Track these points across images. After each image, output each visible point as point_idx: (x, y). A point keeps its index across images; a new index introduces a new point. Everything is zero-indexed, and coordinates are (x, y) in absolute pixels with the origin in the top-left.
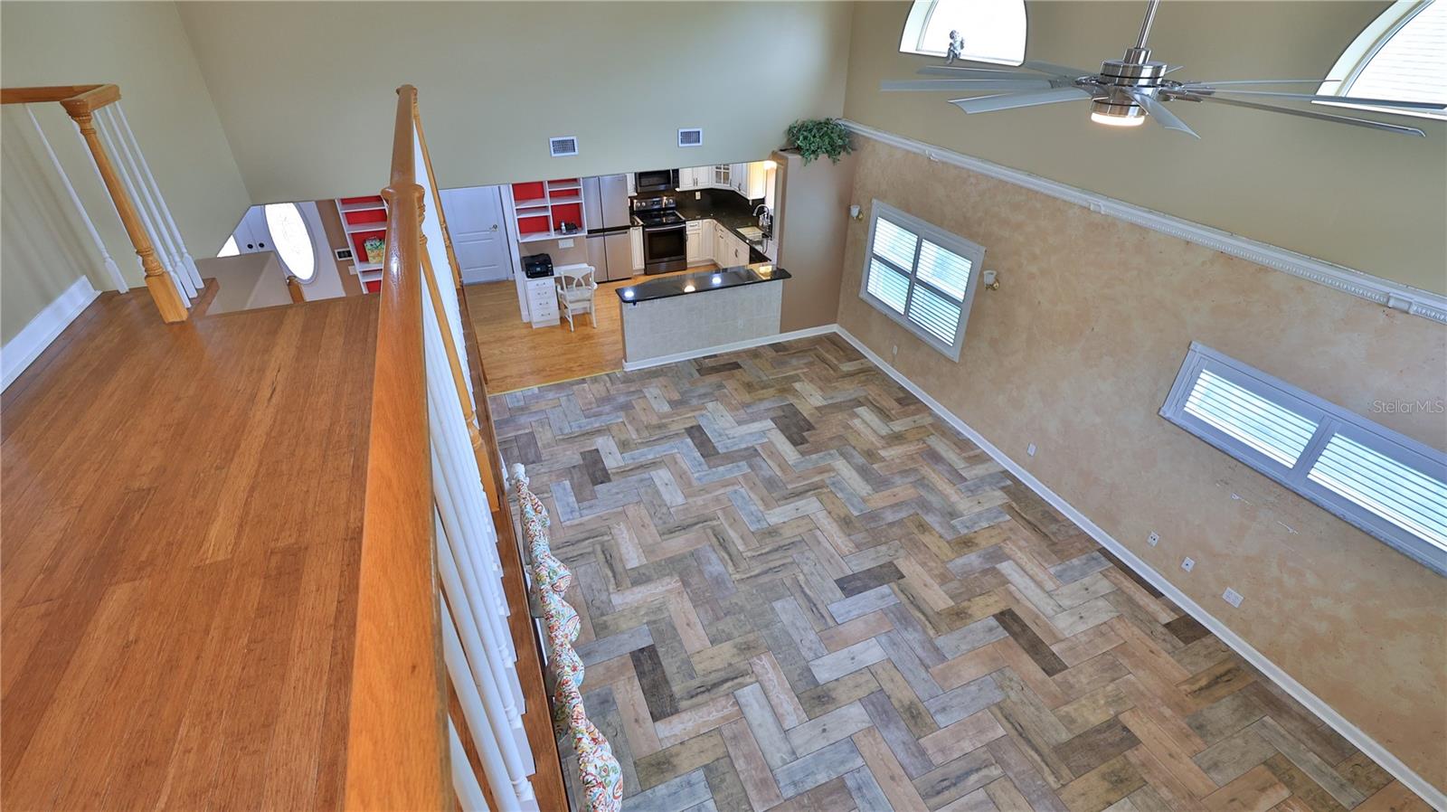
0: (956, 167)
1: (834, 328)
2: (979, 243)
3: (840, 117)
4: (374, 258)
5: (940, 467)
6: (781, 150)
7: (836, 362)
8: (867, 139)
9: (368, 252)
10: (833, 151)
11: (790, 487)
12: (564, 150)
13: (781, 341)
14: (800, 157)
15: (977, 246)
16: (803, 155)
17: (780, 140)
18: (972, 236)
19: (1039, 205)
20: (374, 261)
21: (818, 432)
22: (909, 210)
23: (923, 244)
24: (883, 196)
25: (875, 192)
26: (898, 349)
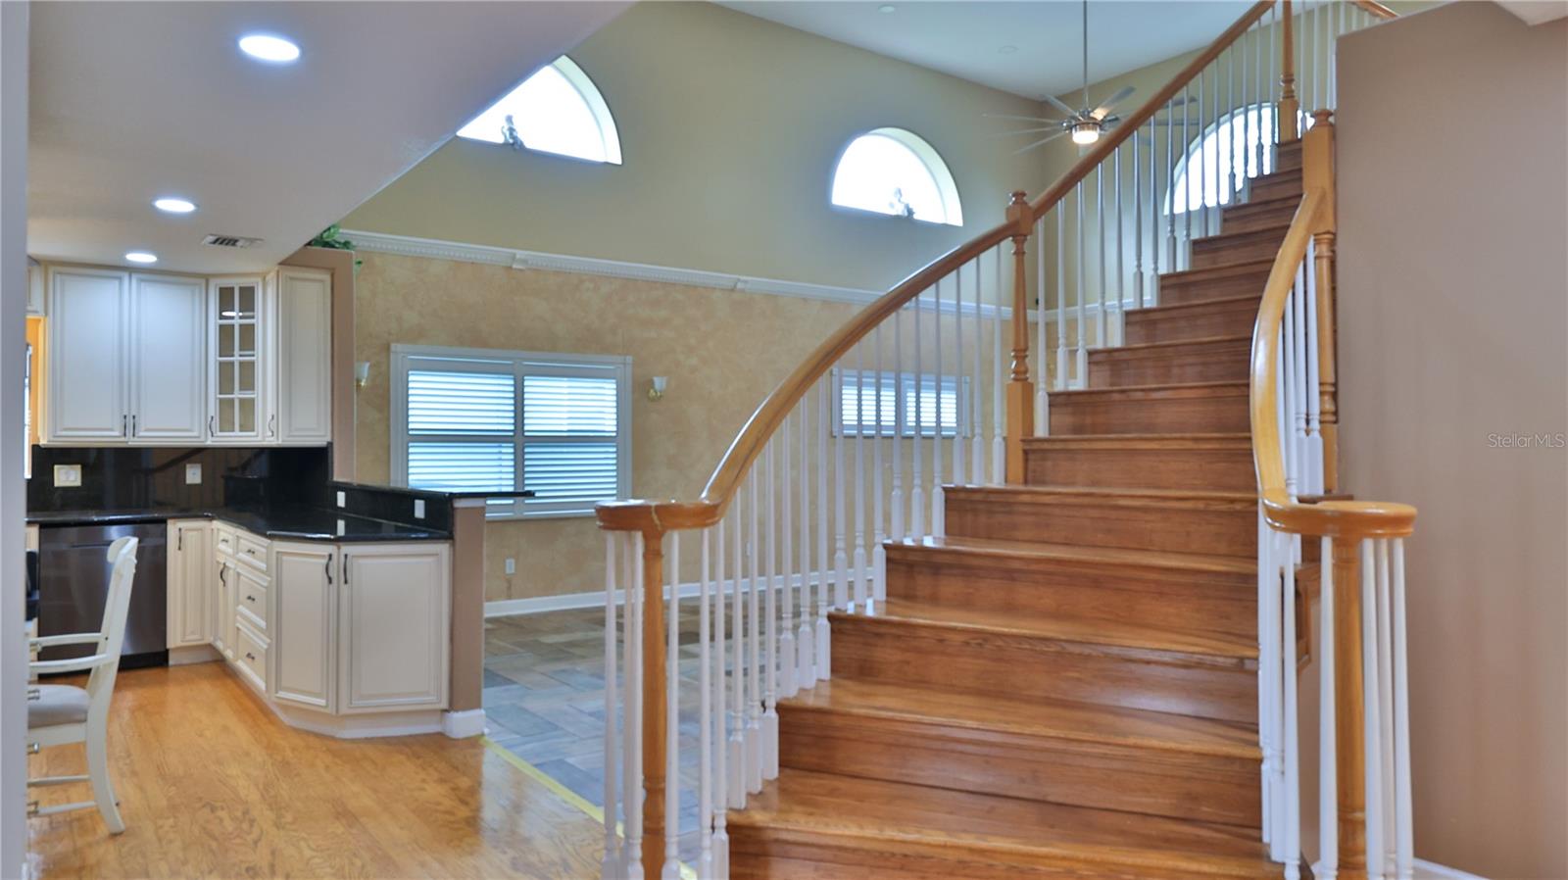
0: (556, 271)
2: (619, 355)
15: (618, 358)
18: (606, 349)
22: (484, 344)
23: (526, 383)
24: (416, 335)
25: (390, 334)
26: (516, 563)
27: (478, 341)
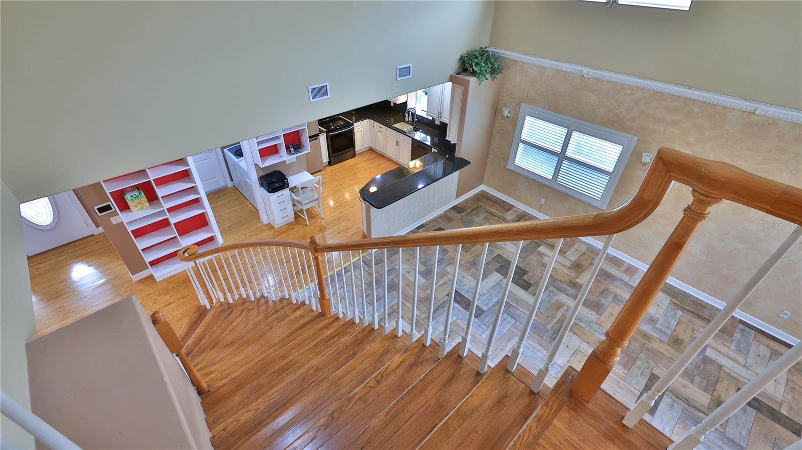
0: (609, 82)
1: (482, 188)
2: (632, 134)
3: (487, 46)
4: (136, 206)
5: (618, 283)
6: (458, 74)
7: (500, 214)
8: (515, 62)
9: (129, 202)
10: (494, 71)
11: (549, 327)
12: (320, 95)
13: (456, 204)
14: (476, 79)
15: (630, 136)
16: (478, 77)
17: (453, 66)
18: (624, 129)
19: (696, 110)
20: (137, 209)
21: (531, 274)
22: (559, 111)
23: (573, 134)
24: (532, 101)
25: (523, 99)
26: (545, 201)
27: (558, 110)
